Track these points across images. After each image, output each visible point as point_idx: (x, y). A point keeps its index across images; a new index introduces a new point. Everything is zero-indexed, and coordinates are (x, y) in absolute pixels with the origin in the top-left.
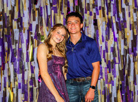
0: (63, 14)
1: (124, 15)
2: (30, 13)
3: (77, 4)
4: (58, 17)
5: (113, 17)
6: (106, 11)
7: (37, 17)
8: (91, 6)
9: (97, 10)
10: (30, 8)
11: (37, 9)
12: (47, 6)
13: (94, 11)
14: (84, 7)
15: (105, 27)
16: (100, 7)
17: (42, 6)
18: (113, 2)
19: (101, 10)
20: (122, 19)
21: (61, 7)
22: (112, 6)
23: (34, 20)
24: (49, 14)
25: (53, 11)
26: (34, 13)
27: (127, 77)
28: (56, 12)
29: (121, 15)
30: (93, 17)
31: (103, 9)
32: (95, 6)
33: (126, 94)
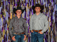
0: (12, 5)
4: (10, 6)
11: (2, 2)
12: (6, 1)
13: (25, 4)
14: (21, 2)
15: (29, 11)
16: (27, 3)
17: (4, 1)
18: (32, 1)
22: (32, 3)
23: (1, 6)
24: (7, 4)
25: (8, 3)
26: (1, 4)
32: (25, 2)
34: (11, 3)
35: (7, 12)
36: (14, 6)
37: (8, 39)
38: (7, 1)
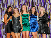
1: (46, 6)
2: (18, 5)
3: (32, 3)
6: (41, 5)
7: (20, 7)
8: (36, 3)
9: (38, 4)
10: (18, 4)
11: (20, 4)
13: (37, 5)
14: (34, 4)
17: (22, 3)
20: (46, 7)
21: (27, 4)
22: (43, 3)
23: (19, 8)
26: (19, 5)
29: (45, 6)
30: (37, 7)
31: (40, 4)
36: (29, 6)
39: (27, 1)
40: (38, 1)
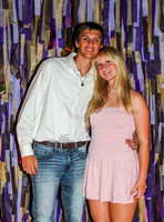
0: (42, 42)
1: (157, 49)
4: (32, 49)
5: (137, 53)
12: (12, 26)
16: (113, 33)
18: (136, 25)
19: (115, 39)
20: (152, 57)
21: (40, 29)
22: (135, 31)
24: (16, 41)
25: (23, 36)
27: (157, 166)
28: (28, 38)
33: (155, 199)
34: (34, 35)
35: (18, 76)
37: (23, 205)
38: (16, 26)
39: (37, 13)
40: (104, 14)
